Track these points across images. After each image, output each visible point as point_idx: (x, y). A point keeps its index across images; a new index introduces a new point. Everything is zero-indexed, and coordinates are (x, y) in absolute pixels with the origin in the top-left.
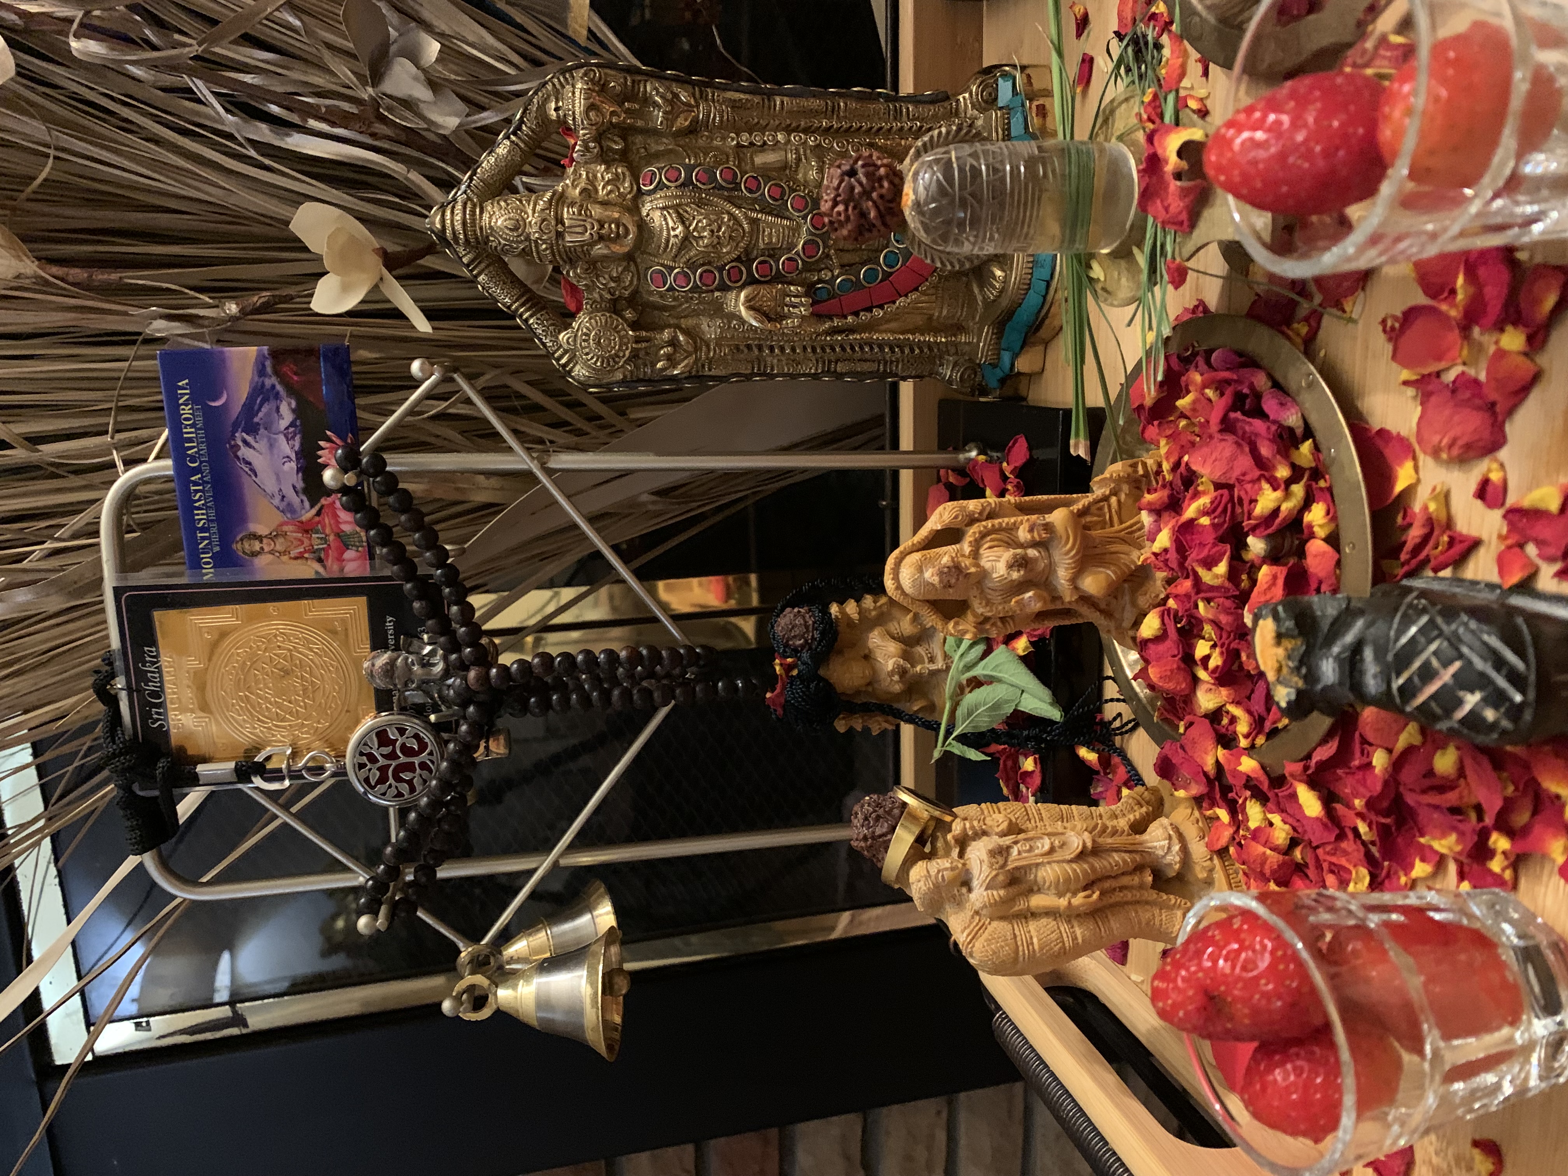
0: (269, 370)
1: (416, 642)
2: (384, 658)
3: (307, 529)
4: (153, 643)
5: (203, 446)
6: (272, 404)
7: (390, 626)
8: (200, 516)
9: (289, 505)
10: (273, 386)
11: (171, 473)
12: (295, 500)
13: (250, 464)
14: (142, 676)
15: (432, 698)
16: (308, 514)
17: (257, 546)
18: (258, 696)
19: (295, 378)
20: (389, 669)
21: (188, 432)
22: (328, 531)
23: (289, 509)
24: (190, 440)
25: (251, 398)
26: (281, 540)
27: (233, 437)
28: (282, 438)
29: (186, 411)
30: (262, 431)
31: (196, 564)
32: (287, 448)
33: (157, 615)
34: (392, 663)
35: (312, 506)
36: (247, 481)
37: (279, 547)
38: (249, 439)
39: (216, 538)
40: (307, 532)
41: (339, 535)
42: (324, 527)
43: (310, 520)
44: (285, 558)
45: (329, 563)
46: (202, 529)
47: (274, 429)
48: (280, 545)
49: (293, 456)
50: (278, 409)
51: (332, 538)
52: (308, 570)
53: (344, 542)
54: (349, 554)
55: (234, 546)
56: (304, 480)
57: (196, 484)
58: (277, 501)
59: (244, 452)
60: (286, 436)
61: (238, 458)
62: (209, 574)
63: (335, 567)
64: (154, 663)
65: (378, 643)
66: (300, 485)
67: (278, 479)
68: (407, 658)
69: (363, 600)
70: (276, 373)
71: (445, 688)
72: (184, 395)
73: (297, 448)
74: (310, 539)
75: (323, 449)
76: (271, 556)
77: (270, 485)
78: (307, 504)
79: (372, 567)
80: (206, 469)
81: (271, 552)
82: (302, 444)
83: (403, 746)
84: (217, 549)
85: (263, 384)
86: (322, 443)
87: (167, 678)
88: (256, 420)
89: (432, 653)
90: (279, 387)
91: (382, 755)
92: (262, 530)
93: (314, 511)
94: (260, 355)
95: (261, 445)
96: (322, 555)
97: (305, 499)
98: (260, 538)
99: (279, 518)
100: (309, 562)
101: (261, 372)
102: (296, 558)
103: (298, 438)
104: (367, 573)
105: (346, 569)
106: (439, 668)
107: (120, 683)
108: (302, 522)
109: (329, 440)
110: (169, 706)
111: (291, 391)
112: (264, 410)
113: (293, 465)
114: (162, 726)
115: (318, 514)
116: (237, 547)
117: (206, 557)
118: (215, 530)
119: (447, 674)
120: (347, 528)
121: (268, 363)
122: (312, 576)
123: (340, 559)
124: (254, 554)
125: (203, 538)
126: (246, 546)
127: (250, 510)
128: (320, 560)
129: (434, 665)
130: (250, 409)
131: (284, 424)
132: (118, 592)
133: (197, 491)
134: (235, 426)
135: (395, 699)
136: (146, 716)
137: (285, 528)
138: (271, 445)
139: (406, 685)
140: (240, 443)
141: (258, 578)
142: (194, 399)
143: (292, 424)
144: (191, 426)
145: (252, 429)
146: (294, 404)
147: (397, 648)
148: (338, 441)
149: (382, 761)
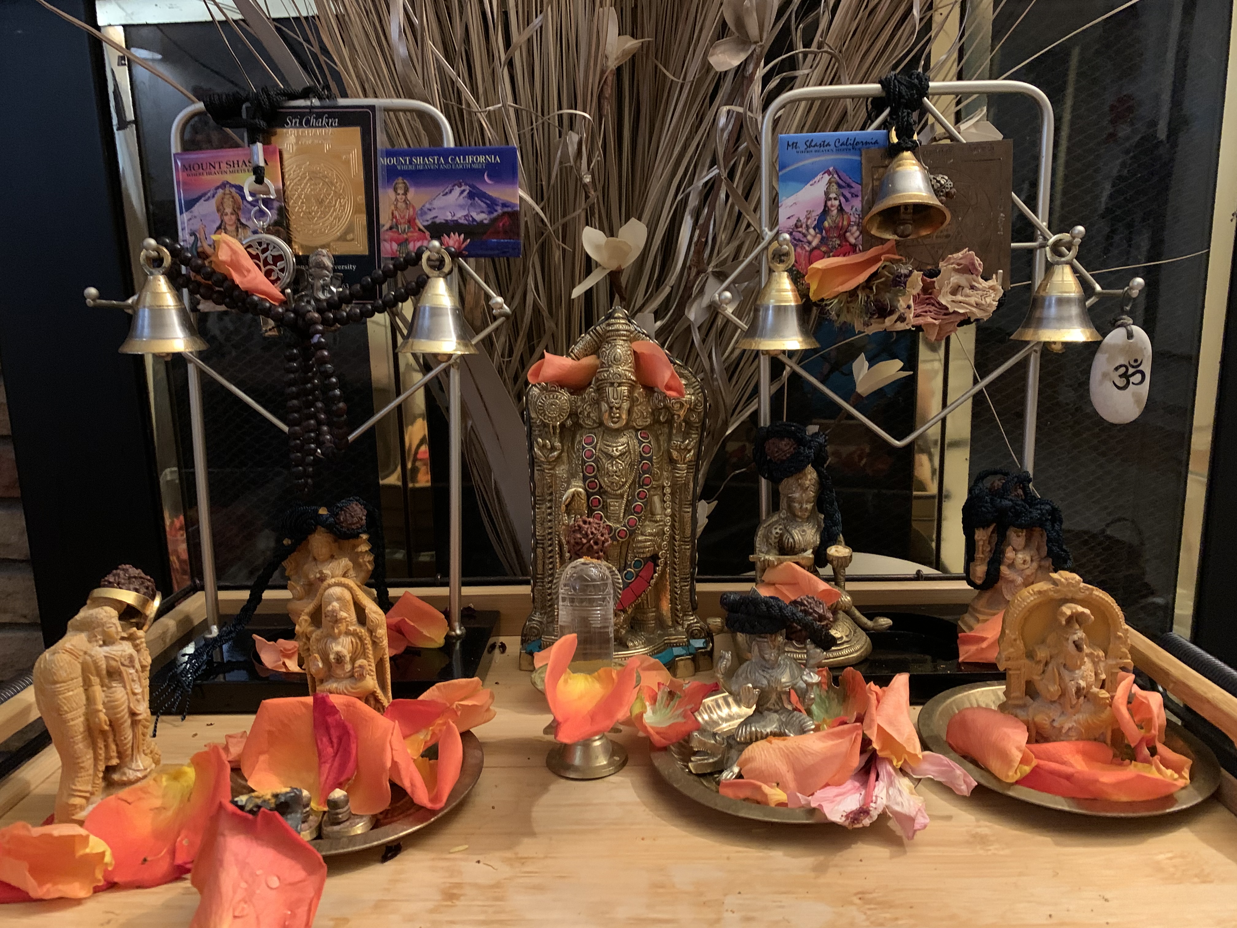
0: (506, 209)
1: (338, 283)
2: (328, 263)
3: (411, 222)
4: (341, 125)
5: (461, 167)
6: (485, 210)
7: (350, 267)
8: (419, 160)
9: (425, 213)
10: (496, 211)
11: (445, 146)
12: (430, 216)
13: (451, 192)
14: (319, 116)
15: (302, 291)
16: (420, 224)
17: (399, 191)
18: (307, 184)
19: (501, 225)
20: (321, 266)
21: (469, 159)
22: (409, 234)
23: (423, 213)
24: (464, 159)
25: (489, 198)
26: (404, 206)
27: (466, 184)
28: (465, 213)
29: (481, 159)
30: (470, 202)
31: (389, 154)
32: (460, 215)
33: (358, 129)
34: (325, 268)
35: (424, 226)
36: (440, 190)
37: (399, 204)
38: (465, 193)
39: (405, 168)
40: (409, 222)
41: (407, 241)
42: (412, 232)
43: (416, 224)
44: (393, 207)
45: (390, 233)
46: (411, 162)
47: (471, 209)
48: (401, 205)
49: (455, 218)
50: (483, 212)
51: (405, 236)
52: (385, 220)
53: (403, 243)
54: (395, 246)
55: (400, 178)
56: (440, 223)
57: (438, 160)
58: (428, 206)
59: (457, 190)
60: (467, 215)
61: (454, 186)
62: (383, 161)
63: (387, 237)
64: (328, 124)
65: (339, 260)
66: (438, 221)
67: (440, 208)
68: (328, 276)
69: (367, 253)
70: (504, 214)
71: (308, 298)
72: (492, 159)
73: (460, 221)
74: (405, 223)
75: (459, 236)
76: (394, 199)
77: (437, 203)
78: (426, 223)
79: (386, 259)
80: (447, 167)
81: (396, 200)
82: (462, 224)
83: (273, 270)
84: (399, 168)
85: (497, 205)
86: (462, 236)
87: (318, 131)
88: (476, 199)
89: (331, 292)
90: (495, 214)
91: (266, 257)
92: (410, 196)
93: (422, 227)
94: (515, 205)
95: (462, 200)
96: (394, 230)
97: (429, 223)
98: (405, 193)
99: (418, 208)
100: (390, 222)
101: (504, 205)
102: (393, 214)
103: (466, 222)
104: (382, 255)
105: (386, 244)
106: (321, 296)
107: (316, 102)
108: (415, 219)
109: (465, 240)
110: (300, 130)
111: (494, 221)
112: (482, 204)
113: (449, 218)
114: (288, 124)
115: (420, 230)
116: (400, 180)
117: (394, 161)
118: (410, 167)
119: (318, 300)
120: (411, 246)
121: (509, 209)
122: (382, 221)
123: (392, 240)
124: (395, 190)
125: (405, 161)
126: (400, 185)
127: (423, 189)
128: (391, 228)
129: (323, 293)
130: (483, 196)
131: (474, 215)
132: (372, 108)
133: (434, 160)
134: (472, 186)
135: (303, 267)
136: (294, 115)
137: (411, 210)
138: (462, 207)
139: (311, 275)
140: (463, 188)
141: (380, 191)
142: (488, 164)
143: (474, 220)
144: (473, 161)
145: (471, 196)
146: (485, 222)
147: (335, 271)
148: (464, 246)
149: (262, 257)
